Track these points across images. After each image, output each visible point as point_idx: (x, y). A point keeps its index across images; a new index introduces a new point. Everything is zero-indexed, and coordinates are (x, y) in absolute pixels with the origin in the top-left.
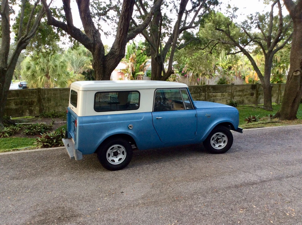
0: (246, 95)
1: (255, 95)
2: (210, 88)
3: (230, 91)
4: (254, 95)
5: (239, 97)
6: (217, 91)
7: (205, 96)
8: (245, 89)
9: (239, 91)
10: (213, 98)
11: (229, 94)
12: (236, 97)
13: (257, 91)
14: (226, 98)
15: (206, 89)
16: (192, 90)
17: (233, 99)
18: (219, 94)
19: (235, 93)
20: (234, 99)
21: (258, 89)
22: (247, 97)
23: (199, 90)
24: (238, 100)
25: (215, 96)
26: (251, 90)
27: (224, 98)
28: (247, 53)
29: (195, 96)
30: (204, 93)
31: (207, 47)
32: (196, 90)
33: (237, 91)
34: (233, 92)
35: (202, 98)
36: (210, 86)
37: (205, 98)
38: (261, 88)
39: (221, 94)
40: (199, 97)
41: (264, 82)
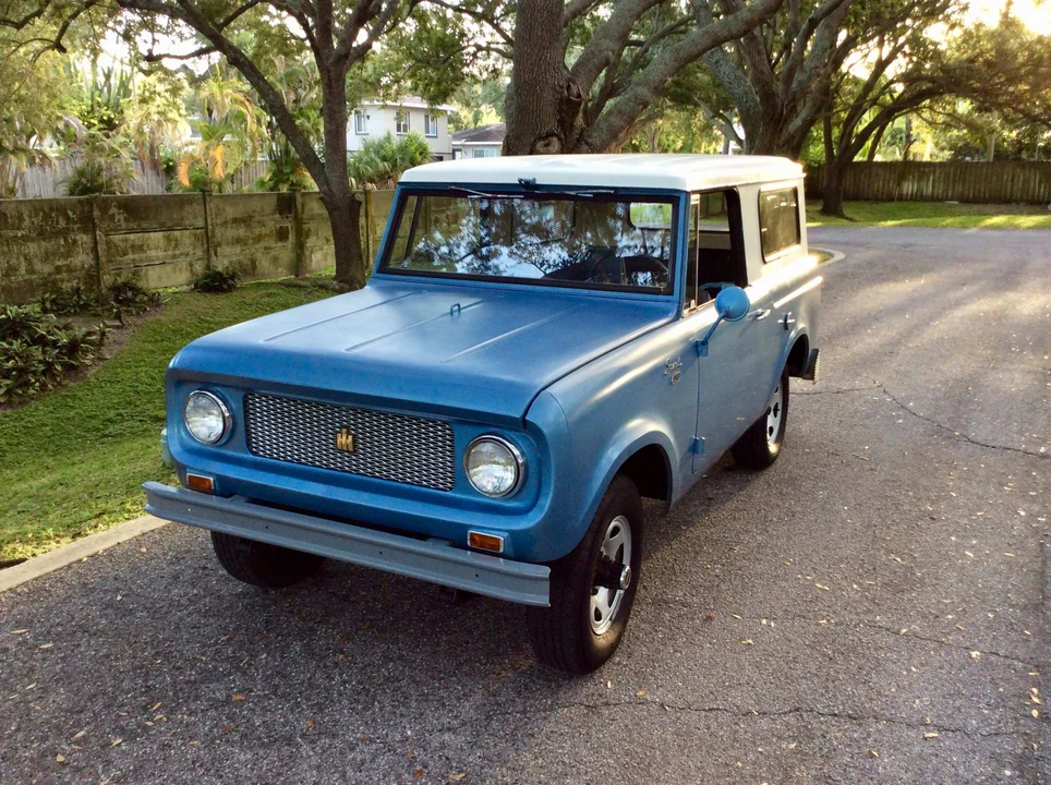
0: (259, 239)
1: (292, 238)
2: (113, 210)
3: (200, 222)
4: (290, 236)
5: (238, 249)
6: (144, 225)
7: (95, 249)
8: (254, 211)
9: (235, 220)
10: (131, 256)
11: (195, 235)
12: (225, 250)
13: (299, 222)
14: (187, 255)
15: (96, 213)
16: (27, 223)
17: (216, 255)
18: (157, 237)
19: (219, 231)
20: (220, 258)
21: (300, 211)
22: (266, 248)
23: (62, 223)
24: (234, 259)
25: (140, 248)
26: (277, 216)
27: (177, 252)
28: (242, 60)
29: (46, 253)
30: (85, 232)
31: (39, 14)
32: (47, 224)
33: (226, 222)
34: (212, 224)
35: (82, 259)
36: (112, 201)
37: (97, 257)
38: (312, 210)
39: (164, 236)
40: (67, 255)
41: (327, 184)
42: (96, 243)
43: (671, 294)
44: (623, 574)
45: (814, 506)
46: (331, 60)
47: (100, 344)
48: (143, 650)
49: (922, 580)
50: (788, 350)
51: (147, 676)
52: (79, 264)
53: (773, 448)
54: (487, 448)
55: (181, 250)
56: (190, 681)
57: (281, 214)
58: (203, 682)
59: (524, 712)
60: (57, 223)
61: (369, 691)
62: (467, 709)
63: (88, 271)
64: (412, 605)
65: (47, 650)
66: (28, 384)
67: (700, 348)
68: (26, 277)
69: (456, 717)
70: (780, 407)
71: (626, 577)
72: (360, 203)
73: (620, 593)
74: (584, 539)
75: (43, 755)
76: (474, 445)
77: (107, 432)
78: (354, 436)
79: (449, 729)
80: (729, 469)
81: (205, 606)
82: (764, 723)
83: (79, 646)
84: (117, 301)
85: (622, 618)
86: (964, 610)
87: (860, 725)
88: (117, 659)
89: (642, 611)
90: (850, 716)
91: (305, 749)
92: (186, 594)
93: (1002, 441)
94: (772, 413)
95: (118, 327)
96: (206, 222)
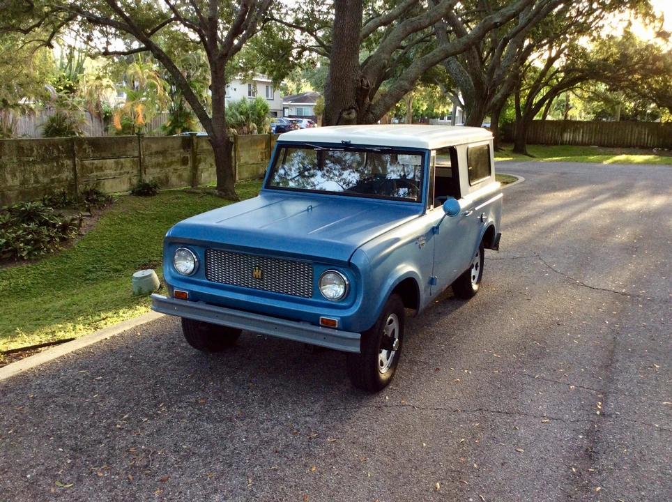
0: (171, 164)
1: (190, 164)
2: (85, 146)
3: (136, 154)
4: (189, 162)
5: (158, 170)
6: (103, 155)
7: (74, 170)
8: (168, 147)
9: (157, 153)
10: (95, 174)
11: (133, 161)
12: (151, 170)
13: (195, 154)
14: (128, 173)
15: (76, 147)
16: (35, 153)
17: (145, 174)
18: (110, 162)
19: (147, 159)
20: (147, 175)
21: (195, 147)
22: (174, 169)
23: (56, 153)
24: (156, 176)
25: (100, 169)
26: (182, 150)
27: (122, 171)
28: (163, 56)
29: (46, 170)
30: (69, 159)
31: (38, 25)
32: (47, 153)
33: (151, 154)
34: (143, 155)
35: (66, 175)
36: (85, 141)
37: (75, 174)
38: (202, 147)
39: (115, 162)
40: (58, 172)
41: (213, 131)
42: (75, 165)
43: (420, 201)
44: (395, 342)
45: (495, 317)
46: (217, 57)
47: (80, 226)
48: (149, 380)
49: (549, 353)
50: (483, 233)
51: (153, 392)
52: (65, 178)
53: (475, 287)
54: (330, 276)
55: (125, 170)
56: (175, 395)
57: (184, 149)
58: (183, 394)
59: (345, 409)
60: (53, 153)
61: (267, 399)
62: (317, 407)
63: (70, 182)
64: (284, 361)
65: (99, 380)
66: (39, 249)
67: (435, 230)
68: (34, 185)
69: (312, 411)
70: (479, 265)
71: (396, 345)
72: (232, 143)
73: (393, 353)
74: (376, 323)
75: (109, 425)
76: (324, 275)
77: (88, 277)
78: (262, 271)
79: (308, 416)
80: (451, 298)
81: (177, 360)
82: (463, 415)
83: (115, 378)
84: (88, 201)
85: (393, 366)
86: (569, 367)
87: (511, 416)
88: (136, 385)
89: (404, 366)
90: (507, 413)
91: (239, 423)
92: (166, 355)
93: (602, 286)
94: (474, 268)
95: (88, 216)
96: (140, 154)
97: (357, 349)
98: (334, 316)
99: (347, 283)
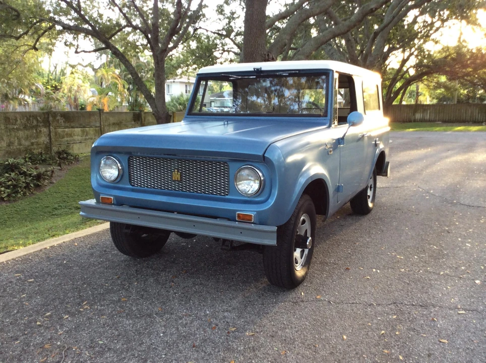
2: (58, 118)
3: (98, 125)
6: (72, 124)
7: (49, 135)
8: (123, 120)
9: (114, 124)
10: (66, 139)
11: (96, 130)
14: (91, 139)
15: (51, 118)
16: (19, 122)
18: (78, 130)
19: (106, 128)
21: (143, 120)
23: (35, 123)
25: (70, 135)
26: (133, 123)
27: (87, 137)
28: (118, 52)
29: (27, 136)
30: (45, 127)
31: (26, 33)
32: (28, 122)
33: (110, 125)
34: (103, 125)
35: (43, 139)
36: (58, 114)
37: (50, 139)
38: (149, 120)
39: (81, 130)
40: (37, 137)
41: (156, 107)
42: (50, 132)
43: (326, 116)
44: (308, 241)
45: (392, 228)
46: (159, 52)
47: (52, 176)
48: (77, 282)
49: (447, 254)
50: (376, 159)
51: (79, 292)
52: (42, 142)
53: (370, 205)
55: (89, 137)
56: (100, 294)
57: (135, 121)
58: (107, 293)
59: (263, 304)
60: (33, 122)
61: (187, 296)
62: (235, 303)
63: (46, 145)
64: (205, 264)
65: (31, 282)
66: (17, 192)
67: (341, 141)
68: (18, 147)
69: (230, 306)
70: (373, 186)
71: (309, 243)
72: (171, 116)
73: (306, 251)
75: (30, 322)
76: (239, 171)
78: (181, 173)
79: (227, 311)
81: (106, 265)
82: (379, 308)
83: (46, 280)
84: (59, 158)
85: (307, 264)
86: (469, 265)
87: (426, 309)
88: (64, 285)
90: (421, 306)
91: (158, 319)
92: (97, 261)
93: (476, 204)
94: (369, 189)
95: (60, 170)
96: (101, 124)
97: (273, 242)
98: (250, 211)
99: (262, 179)
